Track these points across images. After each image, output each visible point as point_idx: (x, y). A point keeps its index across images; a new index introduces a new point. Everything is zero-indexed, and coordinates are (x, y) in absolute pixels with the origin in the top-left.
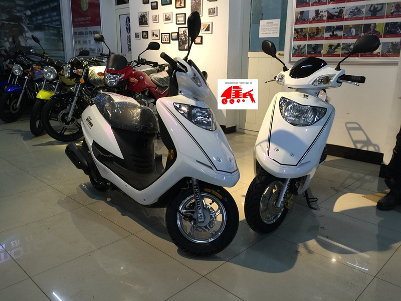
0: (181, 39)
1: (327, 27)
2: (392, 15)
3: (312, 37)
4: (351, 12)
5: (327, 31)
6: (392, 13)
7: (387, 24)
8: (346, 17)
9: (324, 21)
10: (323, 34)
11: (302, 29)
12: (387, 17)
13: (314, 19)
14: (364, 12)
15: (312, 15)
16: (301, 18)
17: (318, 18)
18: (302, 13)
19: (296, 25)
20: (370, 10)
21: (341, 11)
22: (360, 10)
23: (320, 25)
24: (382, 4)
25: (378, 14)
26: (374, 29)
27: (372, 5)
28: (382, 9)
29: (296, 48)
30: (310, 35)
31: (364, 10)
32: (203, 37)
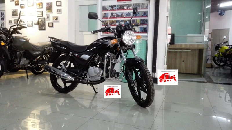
0: (40, 24)
1: (117, 20)
2: (142, 16)
4: (126, 14)
5: (117, 22)
6: (143, 16)
7: (141, 20)
8: (124, 16)
10: (115, 23)
13: (111, 17)
15: (110, 15)
16: (105, 16)
17: (112, 16)
18: (105, 14)
19: (103, 19)
21: (122, 14)
22: (130, 14)
23: (114, 19)
25: (137, 16)
32: (54, 23)
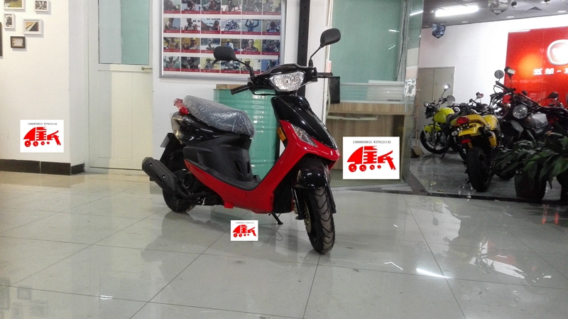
1: (202, 39)
2: (267, 32)
3: (186, 49)
4: (227, 25)
6: (268, 31)
7: (264, 41)
9: (198, 32)
10: (199, 46)
11: (173, 39)
12: (264, 34)
13: (186, 28)
14: (241, 27)
17: (191, 28)
19: (165, 34)
20: (246, 25)
21: (216, 23)
22: (236, 24)
23: (194, 36)
24: (258, 20)
25: (255, 30)
26: (252, 45)
27: (248, 20)
28: (257, 25)
29: (168, 60)
30: (183, 47)
31: (240, 24)
32: (27, 38)
